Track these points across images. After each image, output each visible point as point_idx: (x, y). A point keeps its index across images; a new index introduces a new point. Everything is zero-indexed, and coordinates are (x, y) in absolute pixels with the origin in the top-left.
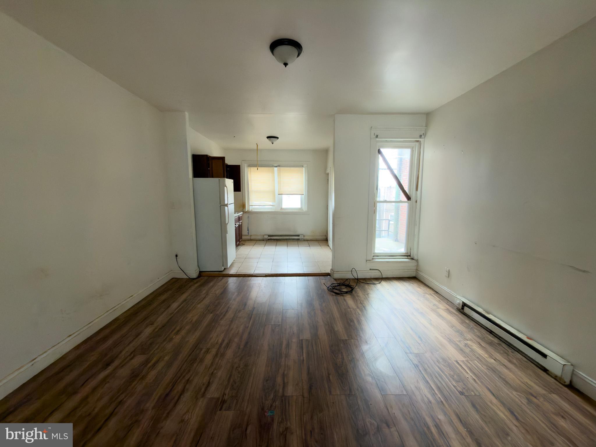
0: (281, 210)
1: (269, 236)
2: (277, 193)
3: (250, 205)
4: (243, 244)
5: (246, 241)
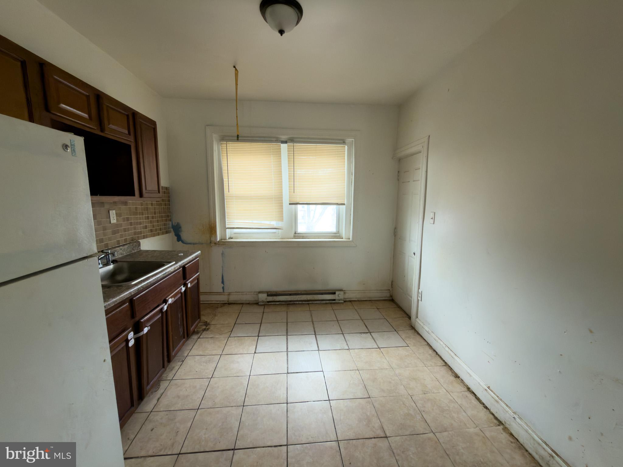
0: (295, 237)
1: (270, 294)
2: (286, 201)
3: (227, 227)
4: (206, 324)
5: (217, 308)
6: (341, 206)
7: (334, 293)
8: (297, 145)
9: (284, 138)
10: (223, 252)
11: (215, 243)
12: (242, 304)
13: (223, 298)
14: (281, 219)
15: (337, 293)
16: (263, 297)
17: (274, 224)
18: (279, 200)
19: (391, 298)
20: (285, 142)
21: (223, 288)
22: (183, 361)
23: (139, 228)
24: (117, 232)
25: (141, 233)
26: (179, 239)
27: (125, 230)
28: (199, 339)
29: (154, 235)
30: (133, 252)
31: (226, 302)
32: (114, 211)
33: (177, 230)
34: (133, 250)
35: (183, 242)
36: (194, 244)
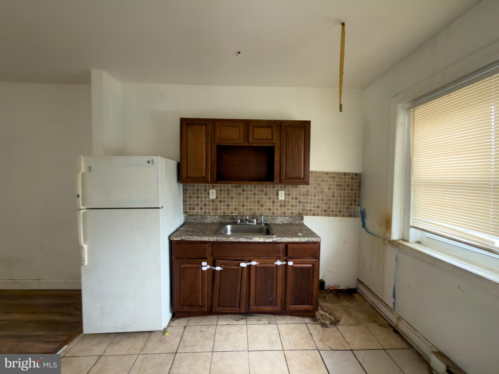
3: (411, 224)
4: (335, 323)
10: (397, 257)
11: (390, 241)
13: (391, 317)
23: (308, 207)
25: (311, 210)
26: (364, 226)
27: (292, 206)
28: (305, 325)
29: (329, 215)
30: (294, 223)
31: (394, 326)
32: (283, 192)
33: (363, 215)
34: (295, 221)
35: (366, 230)
36: (373, 235)
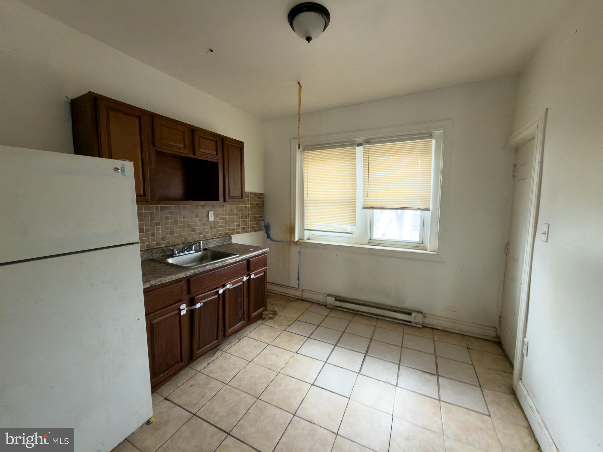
0: (370, 244)
1: (338, 299)
2: (359, 205)
3: (305, 229)
4: (275, 313)
5: (291, 301)
6: (426, 212)
7: (410, 314)
8: (373, 147)
9: (359, 140)
10: (300, 251)
11: (294, 243)
12: (313, 302)
13: (298, 294)
14: (354, 224)
15: (414, 314)
16: (331, 300)
17: (349, 228)
18: (352, 203)
19: (497, 340)
20: (360, 145)
21: (298, 284)
22: (240, 340)
23: (233, 225)
24: (214, 228)
25: (234, 229)
26: (268, 236)
27: (220, 227)
28: (262, 325)
29: (246, 232)
30: (225, 243)
31: (300, 298)
32: (213, 212)
33: (267, 228)
34: (225, 242)
35: (271, 239)
36: (278, 241)
